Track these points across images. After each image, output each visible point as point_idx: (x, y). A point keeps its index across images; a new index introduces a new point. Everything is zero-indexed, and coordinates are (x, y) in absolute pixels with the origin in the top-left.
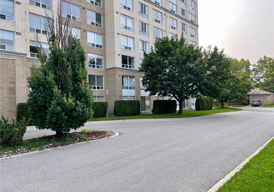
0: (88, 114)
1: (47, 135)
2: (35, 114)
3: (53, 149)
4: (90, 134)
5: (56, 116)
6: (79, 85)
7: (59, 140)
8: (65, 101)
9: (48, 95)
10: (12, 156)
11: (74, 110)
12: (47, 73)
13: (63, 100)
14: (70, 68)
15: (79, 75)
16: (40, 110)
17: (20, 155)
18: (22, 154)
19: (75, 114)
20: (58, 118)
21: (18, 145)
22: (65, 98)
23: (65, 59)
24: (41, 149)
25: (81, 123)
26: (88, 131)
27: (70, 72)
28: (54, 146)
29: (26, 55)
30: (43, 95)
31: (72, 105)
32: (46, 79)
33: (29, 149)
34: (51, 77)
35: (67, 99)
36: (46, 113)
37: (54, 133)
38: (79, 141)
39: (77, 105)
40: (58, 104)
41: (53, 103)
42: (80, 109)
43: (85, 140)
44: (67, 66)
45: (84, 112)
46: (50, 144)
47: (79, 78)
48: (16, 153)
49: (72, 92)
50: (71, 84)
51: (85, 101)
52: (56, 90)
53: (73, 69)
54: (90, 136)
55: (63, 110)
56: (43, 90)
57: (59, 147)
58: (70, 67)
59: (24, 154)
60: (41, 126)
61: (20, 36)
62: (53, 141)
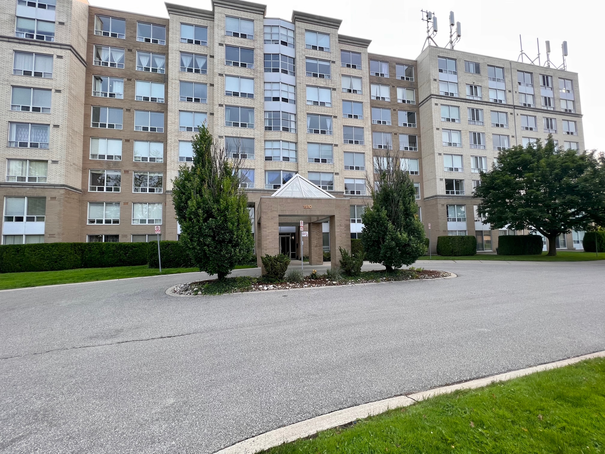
0: (422, 250)
2: (368, 248)
3: (388, 282)
4: (420, 272)
5: (390, 250)
6: (411, 220)
7: (391, 275)
8: (400, 236)
9: (382, 231)
10: (356, 284)
11: (409, 245)
12: (380, 210)
13: (397, 235)
14: (401, 203)
15: (410, 210)
16: (373, 245)
18: (362, 284)
19: (408, 249)
20: (392, 253)
21: (357, 275)
22: (398, 233)
23: (395, 195)
24: (377, 281)
25: (413, 259)
26: (418, 269)
27: (401, 207)
28: (388, 281)
29: (343, 193)
30: (376, 231)
31: (406, 240)
32: (379, 215)
33: (367, 280)
34: (384, 213)
35: (401, 234)
36: (379, 248)
37: (384, 268)
38: (411, 278)
39: (410, 240)
40: (392, 239)
41: (388, 238)
42: (414, 245)
43: (417, 278)
44: (398, 201)
45: (417, 248)
46: (384, 278)
47: (411, 212)
48: (356, 282)
49: (404, 226)
50: (403, 219)
51: (417, 237)
52: (390, 225)
53: (404, 204)
54: (422, 275)
55: (397, 245)
56: (377, 226)
57: (393, 282)
58: (401, 201)
59: (365, 284)
60: (372, 260)
62: (386, 275)
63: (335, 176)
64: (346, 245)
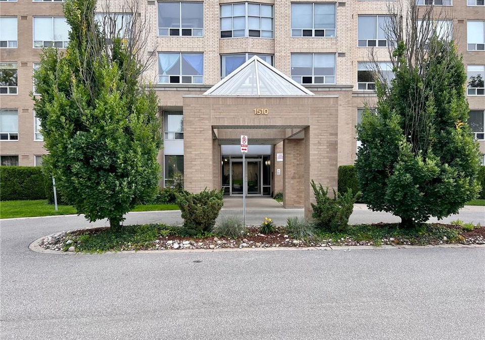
0: (468, 190)
1: (385, 222)
2: (366, 185)
3: (398, 246)
4: (471, 231)
5: (403, 190)
6: (449, 133)
7: (407, 234)
8: (421, 163)
9: (390, 153)
10: (333, 248)
11: (439, 180)
12: (389, 115)
13: (417, 163)
14: (431, 101)
15: (449, 113)
16: (374, 178)
17: (345, 248)
18: (347, 248)
19: (440, 189)
20: (406, 194)
21: (341, 231)
22: (419, 159)
23: (421, 85)
24: (375, 244)
25: (453, 208)
26: (466, 225)
27: (432, 109)
28: (398, 244)
29: (352, 87)
30: (380, 154)
31: (434, 171)
32: (385, 125)
33: (358, 241)
34: (395, 121)
35: (424, 161)
36: (385, 184)
37: (398, 220)
38: (447, 242)
39: (443, 171)
40: (407, 170)
41: (398, 167)
42: (451, 180)
43: (459, 241)
44: (427, 98)
45: (458, 187)
46: (392, 239)
47: (450, 118)
48: (337, 243)
49: (434, 146)
50: (432, 131)
51: (461, 165)
52: (404, 144)
53: (438, 102)
54: (470, 236)
55: (416, 180)
56: (381, 145)
57: (407, 247)
58: (432, 98)
59: (351, 248)
60: (377, 205)
61: (343, 59)
62: (396, 233)
63: (339, 59)
64: (328, 178)
